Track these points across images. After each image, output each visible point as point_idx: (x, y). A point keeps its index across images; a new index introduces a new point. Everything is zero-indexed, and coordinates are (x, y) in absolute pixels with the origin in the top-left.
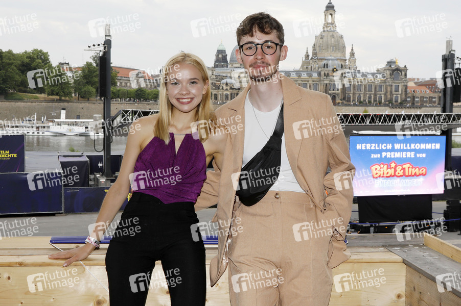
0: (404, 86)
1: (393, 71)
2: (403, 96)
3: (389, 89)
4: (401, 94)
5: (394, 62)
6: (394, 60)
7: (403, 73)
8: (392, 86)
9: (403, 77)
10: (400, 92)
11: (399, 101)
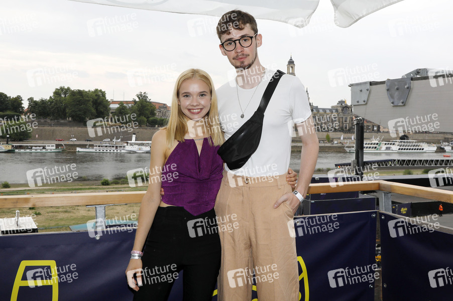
0: (350, 118)
1: (344, 108)
2: (350, 125)
3: (341, 120)
4: (349, 124)
5: (344, 102)
6: (344, 100)
7: (350, 109)
8: (343, 118)
9: (350, 112)
10: (348, 122)
11: (348, 128)
